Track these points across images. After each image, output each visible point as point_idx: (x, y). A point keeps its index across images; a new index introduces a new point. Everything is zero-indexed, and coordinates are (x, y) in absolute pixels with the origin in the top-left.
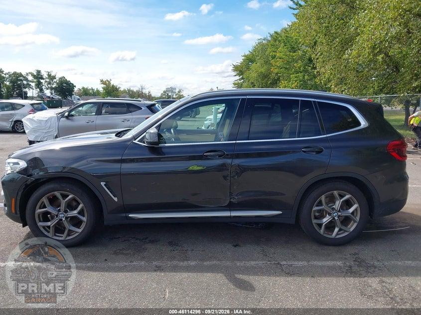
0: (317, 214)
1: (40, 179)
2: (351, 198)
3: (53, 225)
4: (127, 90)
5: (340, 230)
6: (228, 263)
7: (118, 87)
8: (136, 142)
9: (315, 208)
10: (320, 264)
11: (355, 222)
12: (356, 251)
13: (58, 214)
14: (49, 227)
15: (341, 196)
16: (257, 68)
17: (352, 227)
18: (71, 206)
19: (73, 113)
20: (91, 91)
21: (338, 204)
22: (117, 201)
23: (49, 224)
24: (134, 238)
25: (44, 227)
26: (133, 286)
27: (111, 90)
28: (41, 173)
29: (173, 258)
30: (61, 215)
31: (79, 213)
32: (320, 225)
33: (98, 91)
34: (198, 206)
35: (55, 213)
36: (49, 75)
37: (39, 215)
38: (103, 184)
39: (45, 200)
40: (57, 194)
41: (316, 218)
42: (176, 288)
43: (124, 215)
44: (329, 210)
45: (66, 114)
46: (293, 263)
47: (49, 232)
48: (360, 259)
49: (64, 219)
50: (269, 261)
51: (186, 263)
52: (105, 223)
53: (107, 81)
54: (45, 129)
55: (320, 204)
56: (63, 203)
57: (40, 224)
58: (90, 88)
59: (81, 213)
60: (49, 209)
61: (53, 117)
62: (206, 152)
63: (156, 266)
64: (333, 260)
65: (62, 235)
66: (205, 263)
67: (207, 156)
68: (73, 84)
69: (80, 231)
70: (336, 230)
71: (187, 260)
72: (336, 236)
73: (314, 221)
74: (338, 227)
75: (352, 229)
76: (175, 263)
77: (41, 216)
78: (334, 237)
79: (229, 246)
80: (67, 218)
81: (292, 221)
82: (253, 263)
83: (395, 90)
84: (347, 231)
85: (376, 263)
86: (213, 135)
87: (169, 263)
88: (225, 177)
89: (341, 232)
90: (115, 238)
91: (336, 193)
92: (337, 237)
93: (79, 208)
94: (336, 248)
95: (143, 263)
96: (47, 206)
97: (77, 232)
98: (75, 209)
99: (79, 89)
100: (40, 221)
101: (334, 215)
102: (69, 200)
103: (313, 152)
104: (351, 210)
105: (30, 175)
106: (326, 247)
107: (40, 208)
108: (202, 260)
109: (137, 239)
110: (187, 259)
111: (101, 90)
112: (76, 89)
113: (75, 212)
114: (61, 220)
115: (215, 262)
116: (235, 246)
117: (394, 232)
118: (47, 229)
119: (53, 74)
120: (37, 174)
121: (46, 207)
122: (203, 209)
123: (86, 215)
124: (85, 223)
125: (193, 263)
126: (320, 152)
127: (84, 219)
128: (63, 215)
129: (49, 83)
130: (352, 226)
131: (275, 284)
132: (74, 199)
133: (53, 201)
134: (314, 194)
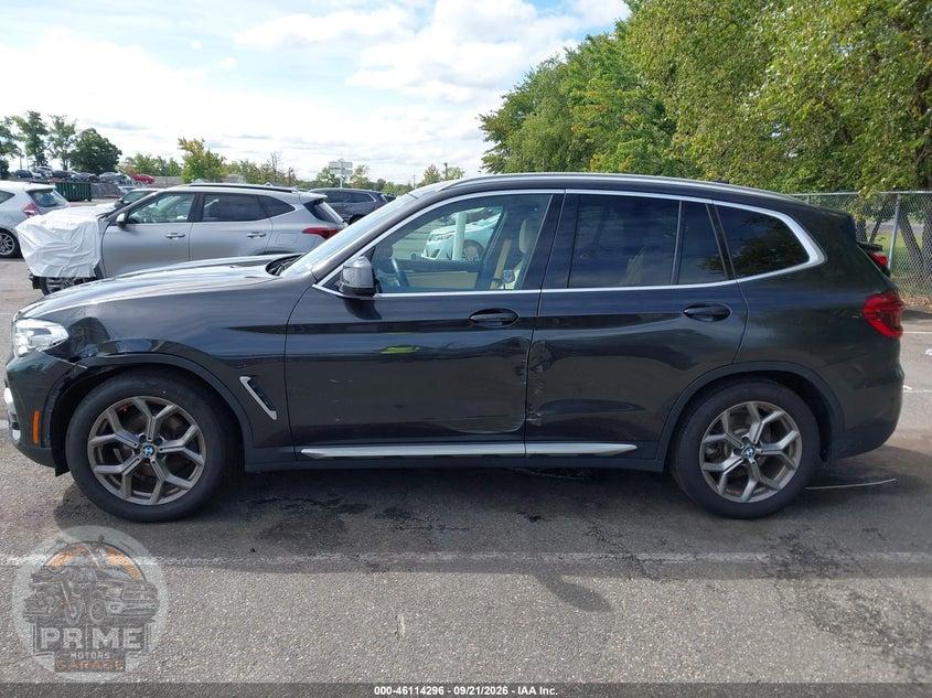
0: (710, 451)
1: (99, 368)
2: (783, 417)
3: (129, 470)
4: (239, 163)
5: (759, 485)
6: (525, 557)
7: (219, 158)
8: (319, 286)
9: (709, 438)
10: (720, 558)
11: (790, 467)
12: (793, 532)
13: (140, 446)
14: (119, 476)
15: (764, 414)
16: (537, 125)
17: (784, 479)
18: (168, 430)
19: (135, 215)
20: (156, 165)
21: (755, 431)
22: (274, 418)
23: (119, 469)
24: (310, 500)
25: (107, 476)
26: (323, 609)
27: (204, 165)
28: (102, 355)
29: (402, 546)
30: (146, 450)
31: (188, 445)
32: (716, 475)
33: (173, 164)
34: (455, 431)
35: (133, 445)
36: (59, 125)
37: (96, 450)
38: (244, 380)
39: (110, 415)
40: (139, 402)
41: (708, 459)
42: (420, 612)
43: (291, 449)
44: (736, 442)
45: (121, 217)
46: (662, 556)
47: (118, 487)
48: (803, 548)
49: (153, 459)
50: (611, 552)
51: (431, 557)
52: (247, 468)
53: (196, 142)
54: (70, 251)
55: (718, 429)
56: (153, 421)
57: (100, 469)
58: (156, 158)
59: (193, 444)
60: (120, 435)
61: (89, 223)
62: (476, 314)
63: (368, 564)
64: (747, 551)
65: (149, 495)
66: (474, 557)
67: (477, 322)
68: (114, 147)
69: (189, 484)
70: (751, 485)
71: (433, 550)
72: (749, 498)
73: (705, 466)
74: (753, 478)
75: (783, 484)
76: (409, 555)
77: (99, 450)
78: (744, 501)
79: (521, 519)
80: (159, 456)
81: (657, 466)
82: (578, 556)
83: (841, 181)
84: (772, 489)
85: (838, 557)
86: (472, 274)
87: (395, 555)
88: (518, 370)
89: (760, 490)
90: (266, 502)
91: (752, 406)
92: (752, 500)
93: (188, 435)
94: (750, 525)
95: (337, 556)
96: (114, 429)
97: (181, 488)
98: (179, 435)
99: (130, 159)
100: (99, 463)
101: (748, 453)
102: (166, 415)
103: (708, 316)
104: (783, 443)
105: (76, 359)
106: (727, 522)
107: (99, 434)
108: (468, 550)
109: (315, 504)
110: (431, 547)
111: (180, 162)
112: (122, 159)
113: (180, 442)
114: (147, 460)
115: (495, 554)
116: (534, 519)
117: (865, 490)
118: (114, 480)
119: (67, 123)
120: (92, 355)
121: (112, 432)
122: (467, 438)
123: (204, 449)
124: (202, 469)
125: (448, 557)
126: (720, 316)
127: (200, 458)
128: (151, 451)
129: (60, 143)
130: (783, 477)
131: (632, 602)
132: (176, 415)
133: (129, 417)
134: (705, 408)
